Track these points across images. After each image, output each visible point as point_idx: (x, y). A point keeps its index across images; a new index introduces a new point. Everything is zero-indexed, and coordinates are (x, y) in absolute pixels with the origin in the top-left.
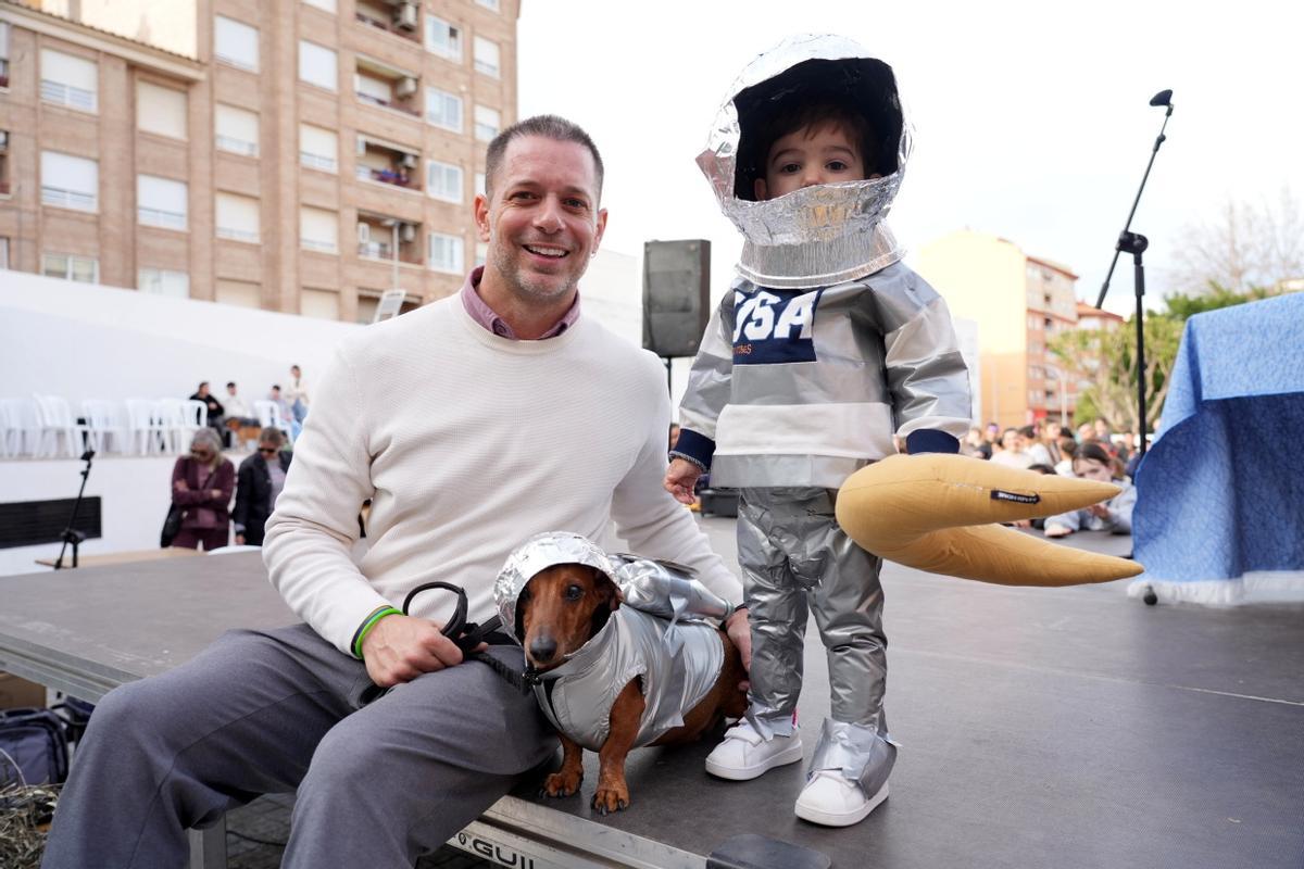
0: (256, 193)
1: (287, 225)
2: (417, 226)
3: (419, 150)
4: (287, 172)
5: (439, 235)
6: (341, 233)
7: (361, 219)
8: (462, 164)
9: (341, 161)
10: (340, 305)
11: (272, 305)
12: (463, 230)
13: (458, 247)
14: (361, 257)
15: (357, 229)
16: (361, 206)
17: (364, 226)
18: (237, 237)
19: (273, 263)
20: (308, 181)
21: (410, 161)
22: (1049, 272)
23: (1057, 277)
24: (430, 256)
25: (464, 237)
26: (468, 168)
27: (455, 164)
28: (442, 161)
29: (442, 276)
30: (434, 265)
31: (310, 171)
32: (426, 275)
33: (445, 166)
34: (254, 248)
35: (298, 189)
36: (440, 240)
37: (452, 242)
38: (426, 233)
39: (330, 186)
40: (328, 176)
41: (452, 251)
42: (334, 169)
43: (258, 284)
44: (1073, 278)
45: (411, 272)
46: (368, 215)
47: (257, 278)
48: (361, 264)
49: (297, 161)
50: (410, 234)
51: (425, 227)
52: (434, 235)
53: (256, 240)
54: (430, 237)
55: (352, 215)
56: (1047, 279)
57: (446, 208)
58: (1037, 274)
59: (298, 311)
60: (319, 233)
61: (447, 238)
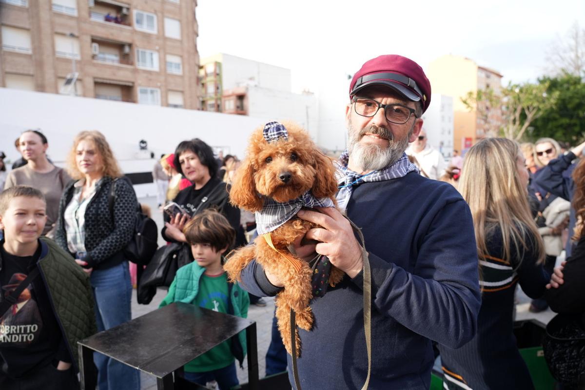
0: (27, 26)
1: (46, 43)
2: (130, 45)
3: (129, 4)
4: (44, 15)
5: (143, 50)
6: (82, 48)
7: (94, 40)
8: (156, 12)
9: (79, 9)
10: (84, 87)
11: (41, 88)
12: (157, 48)
13: (156, 56)
14: (95, 61)
15: (91, 46)
16: (93, 34)
17: (95, 45)
18: (17, 51)
19: (40, 65)
20: (58, 20)
21: (125, 11)
22: (488, 74)
23: (493, 76)
24: (138, 61)
25: (158, 51)
26: (160, 14)
27: (151, 12)
28: (143, 10)
29: (145, 72)
30: (140, 66)
31: (60, 15)
32: (136, 71)
33: (145, 14)
34: (29, 57)
35: (52, 24)
36: (144, 53)
37: (152, 54)
38: (135, 50)
39: (73, 23)
40: (71, 18)
41: (152, 59)
42: (75, 14)
43: (32, 76)
44: (500, 76)
45: (127, 69)
46: (98, 39)
47: (31, 73)
48: (95, 65)
49: (50, 9)
50: (127, 50)
51: (134, 46)
52: (140, 50)
53: (30, 52)
54: (138, 51)
55: (88, 39)
56: (488, 77)
57: (146, 36)
58: (483, 75)
59: (57, 92)
60: (67, 48)
61: (148, 52)
